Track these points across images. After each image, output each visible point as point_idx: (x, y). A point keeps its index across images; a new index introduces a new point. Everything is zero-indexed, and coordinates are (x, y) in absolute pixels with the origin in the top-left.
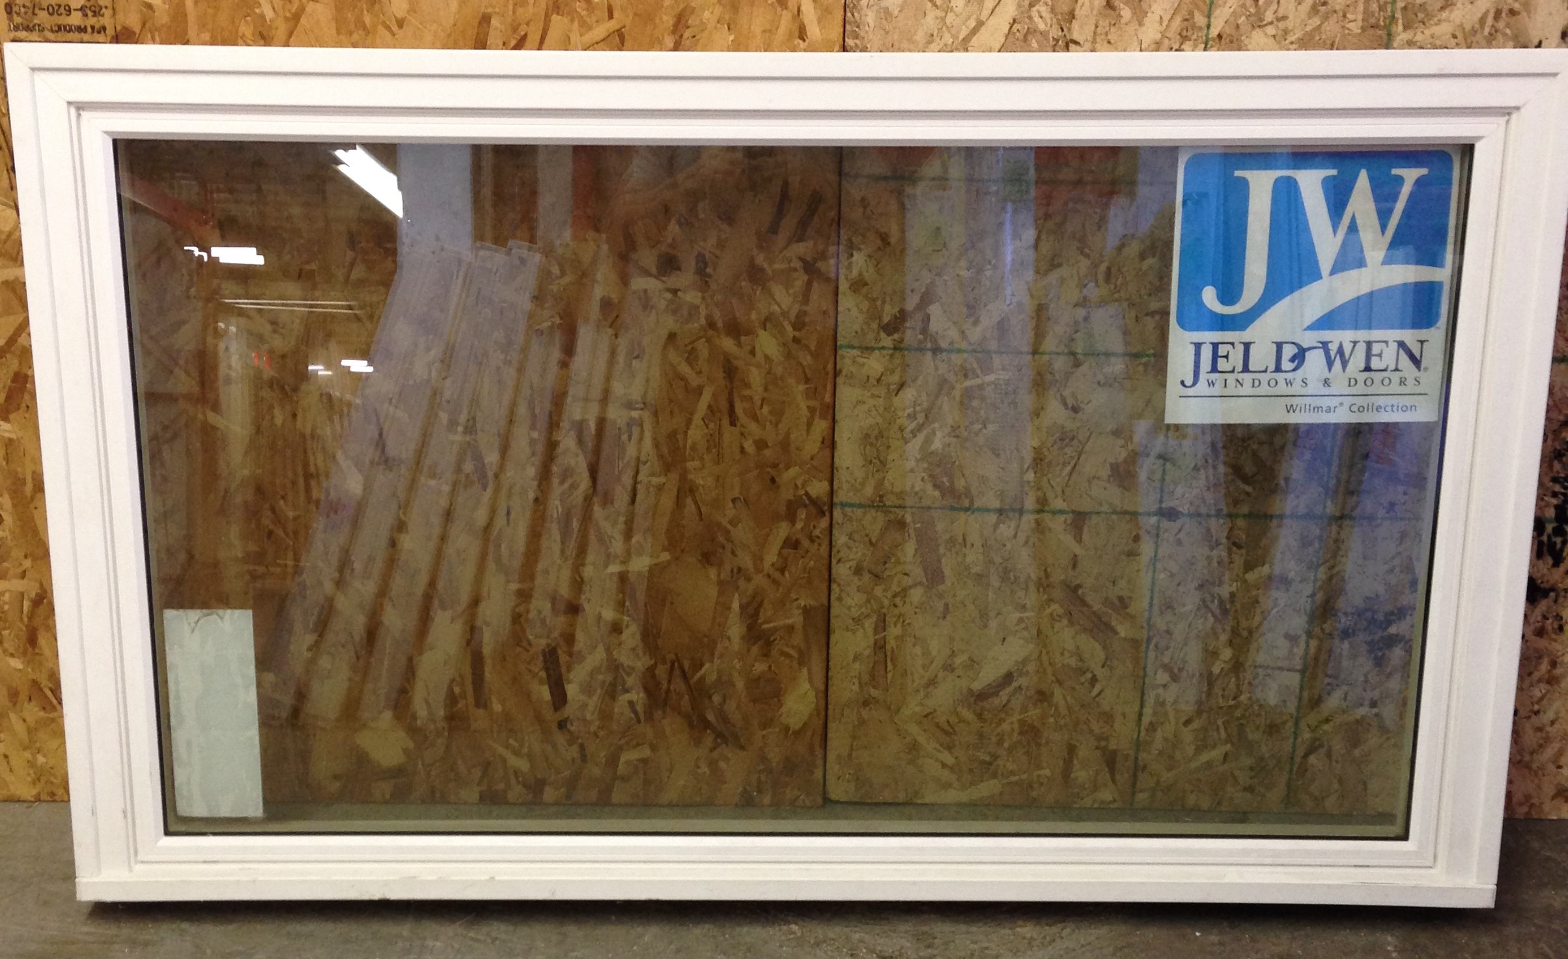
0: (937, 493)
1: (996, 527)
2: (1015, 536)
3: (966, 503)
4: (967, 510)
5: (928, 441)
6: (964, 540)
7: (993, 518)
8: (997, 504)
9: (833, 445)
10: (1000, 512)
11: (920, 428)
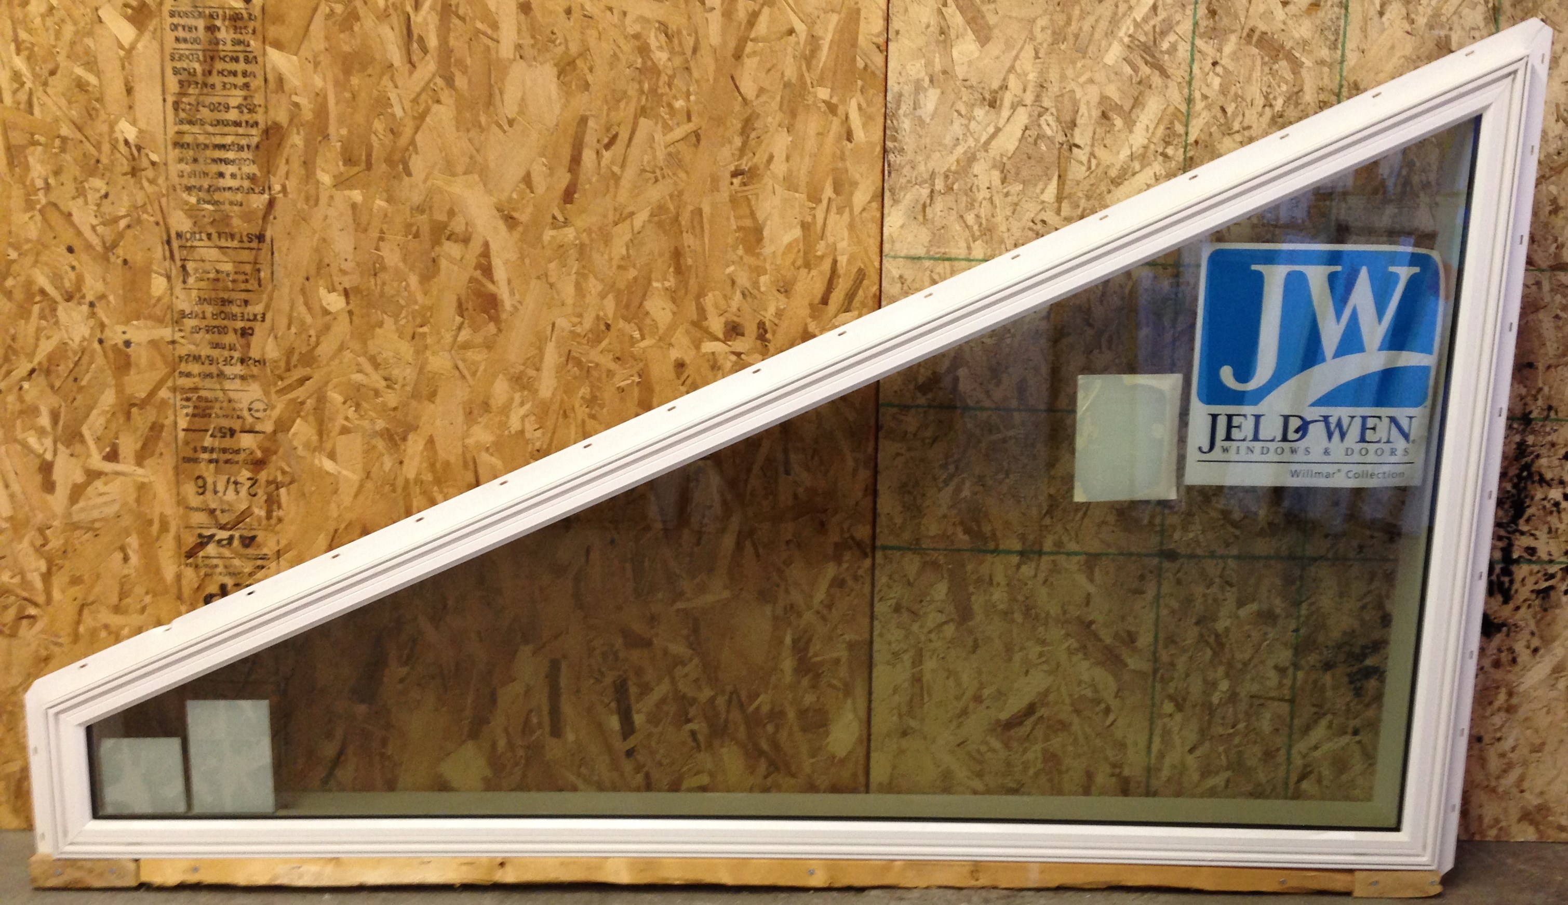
0: (966, 538)
1: (1018, 567)
2: (1035, 576)
3: (992, 546)
4: (992, 552)
5: (958, 490)
6: (991, 580)
7: (1015, 559)
8: (1018, 547)
9: (875, 494)
10: (1022, 553)
11: (951, 477)
